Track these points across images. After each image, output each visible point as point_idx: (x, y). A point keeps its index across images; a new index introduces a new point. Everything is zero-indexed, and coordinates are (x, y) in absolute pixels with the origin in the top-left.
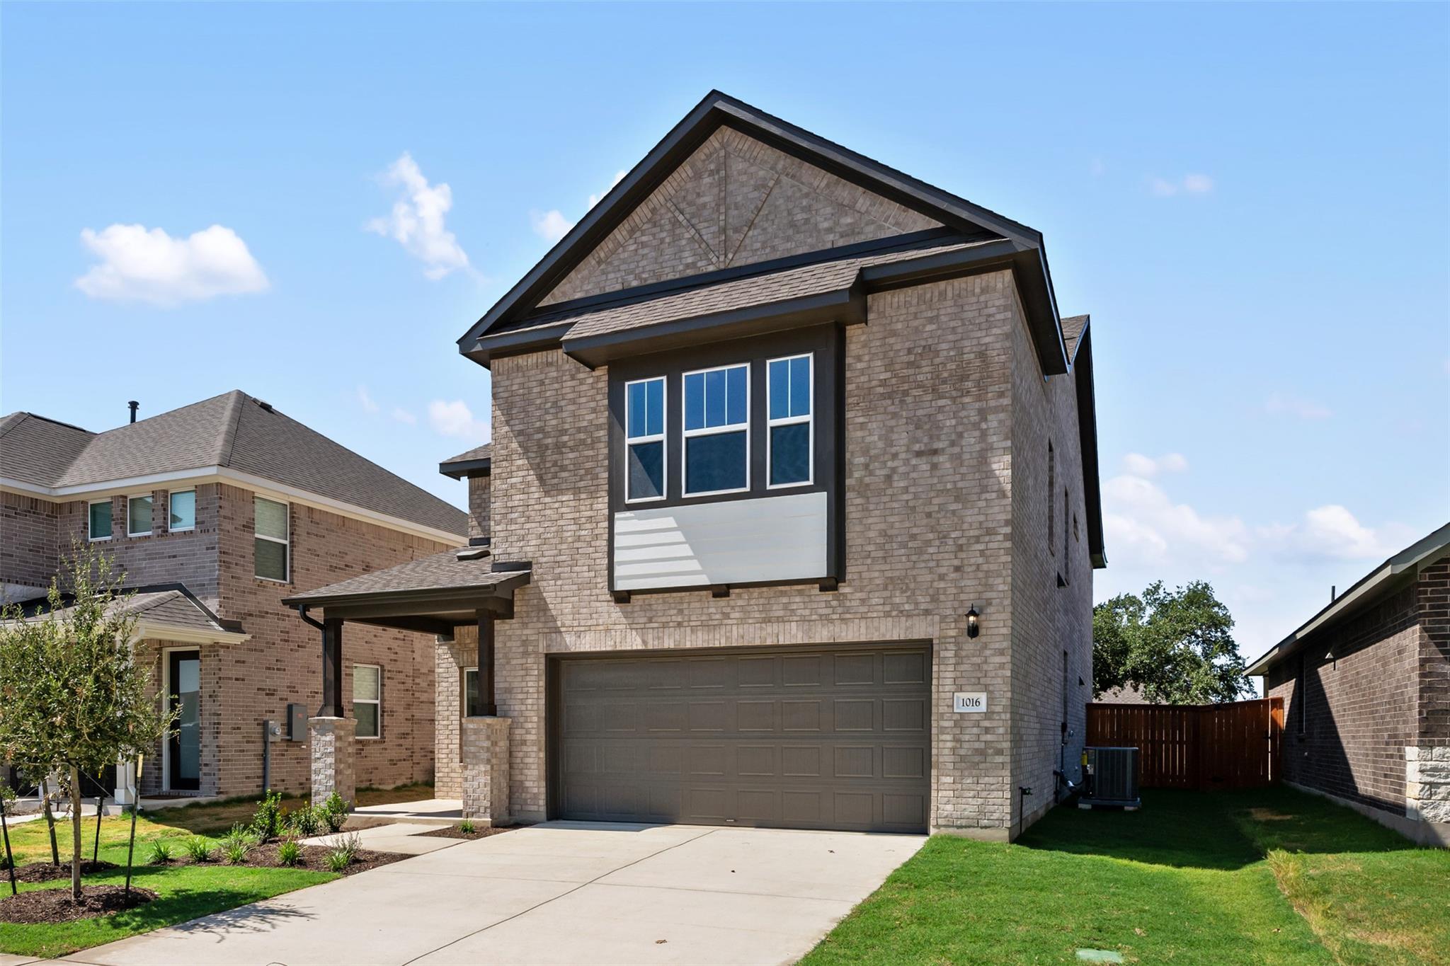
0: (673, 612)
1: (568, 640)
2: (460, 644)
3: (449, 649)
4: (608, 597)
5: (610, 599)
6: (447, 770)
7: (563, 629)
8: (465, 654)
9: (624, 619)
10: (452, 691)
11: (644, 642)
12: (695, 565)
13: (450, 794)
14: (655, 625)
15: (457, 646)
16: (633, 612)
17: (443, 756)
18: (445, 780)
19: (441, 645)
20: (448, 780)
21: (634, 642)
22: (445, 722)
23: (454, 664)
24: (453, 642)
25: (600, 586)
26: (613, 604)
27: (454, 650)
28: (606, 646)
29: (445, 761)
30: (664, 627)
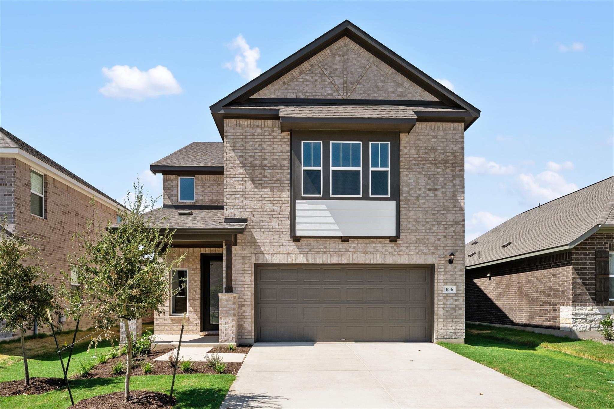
0: (322, 247)
1: (267, 257)
4: (290, 239)
6: (161, 320)
9: (297, 249)
11: (307, 260)
13: (163, 332)
14: (313, 253)
16: (301, 246)
18: (160, 324)
20: (162, 324)
21: (302, 260)
25: (285, 233)
26: (291, 242)
28: (288, 261)
29: (161, 315)
30: (317, 254)
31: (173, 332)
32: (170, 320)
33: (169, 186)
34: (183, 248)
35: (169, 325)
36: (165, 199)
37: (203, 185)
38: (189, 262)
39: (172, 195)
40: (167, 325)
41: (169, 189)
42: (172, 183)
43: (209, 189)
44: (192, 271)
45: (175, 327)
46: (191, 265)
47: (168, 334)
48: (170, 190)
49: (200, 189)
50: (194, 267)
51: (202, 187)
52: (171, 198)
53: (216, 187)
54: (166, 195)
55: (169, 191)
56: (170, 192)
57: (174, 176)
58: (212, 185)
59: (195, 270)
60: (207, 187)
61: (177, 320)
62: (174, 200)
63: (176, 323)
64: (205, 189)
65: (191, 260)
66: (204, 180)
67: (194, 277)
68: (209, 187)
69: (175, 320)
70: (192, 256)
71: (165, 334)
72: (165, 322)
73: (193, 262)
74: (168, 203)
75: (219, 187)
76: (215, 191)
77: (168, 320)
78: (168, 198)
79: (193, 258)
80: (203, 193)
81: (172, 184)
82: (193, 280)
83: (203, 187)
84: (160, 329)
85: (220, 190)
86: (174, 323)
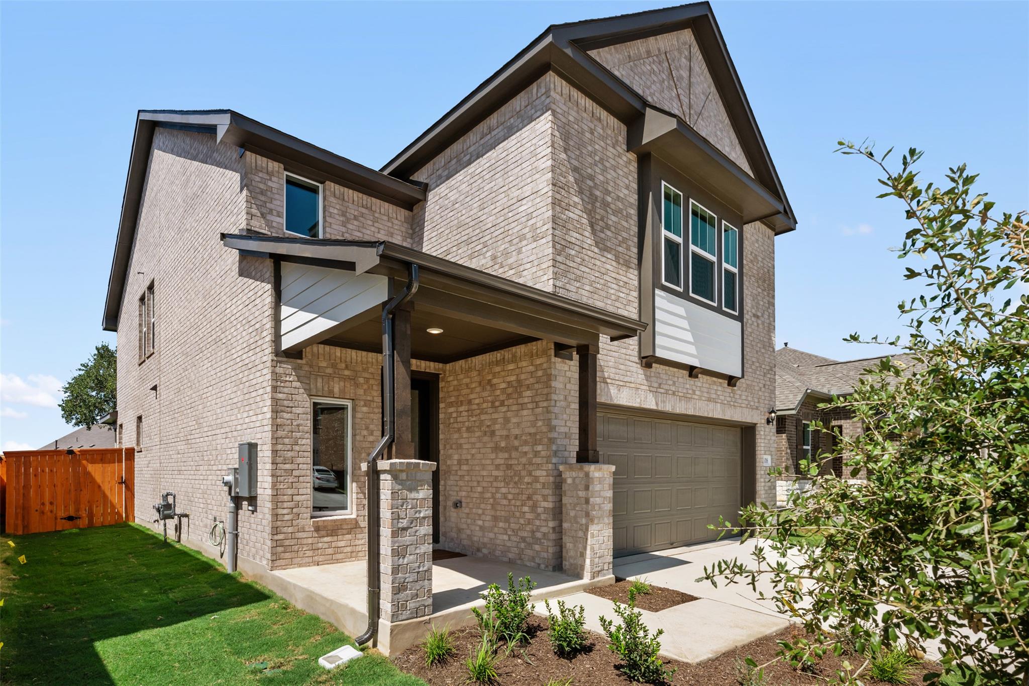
0: (670, 382)
1: (612, 391)
2: (311, 366)
3: (294, 369)
4: (636, 359)
5: (638, 361)
6: (290, 530)
7: (609, 381)
8: (319, 380)
9: (645, 381)
10: (298, 425)
11: (657, 404)
12: (692, 349)
13: (295, 561)
14: (662, 391)
15: (307, 368)
16: (650, 377)
17: (285, 511)
18: (287, 543)
19: (281, 362)
20: (293, 542)
21: (650, 403)
22: (288, 466)
23: (302, 391)
24: (299, 361)
25: (632, 347)
26: (639, 366)
27: (302, 373)
28: (635, 403)
29: (287, 517)
30: (666, 394)
31: (321, 558)
32: (313, 529)
33: (262, 186)
34: (344, 350)
35: (310, 541)
36: (252, 216)
37: (344, 209)
38: (357, 385)
39: (271, 210)
40: (305, 541)
41: (262, 193)
42: (270, 180)
43: (356, 223)
44: (363, 406)
45: (326, 545)
46: (361, 392)
47: (308, 565)
48: (266, 195)
49: (337, 217)
50: (369, 398)
51: (340, 213)
52: (268, 218)
53: (370, 223)
54: (254, 206)
55: (263, 198)
56: (265, 202)
57: (276, 164)
58: (362, 215)
59: (369, 406)
60: (352, 217)
61: (329, 528)
62: (274, 224)
63: (327, 536)
64: (348, 220)
65: (361, 380)
66: (346, 198)
67: (368, 420)
68: (356, 218)
69: (325, 527)
70: (365, 370)
71: (300, 565)
72: (300, 535)
73: (365, 387)
74: (260, 227)
75: (376, 225)
76: (368, 232)
77: (307, 529)
78: (259, 214)
79: (366, 375)
80: (344, 229)
81: (270, 183)
82: (367, 428)
83: (344, 214)
84: (287, 555)
85: (379, 232)
86: (323, 537)
